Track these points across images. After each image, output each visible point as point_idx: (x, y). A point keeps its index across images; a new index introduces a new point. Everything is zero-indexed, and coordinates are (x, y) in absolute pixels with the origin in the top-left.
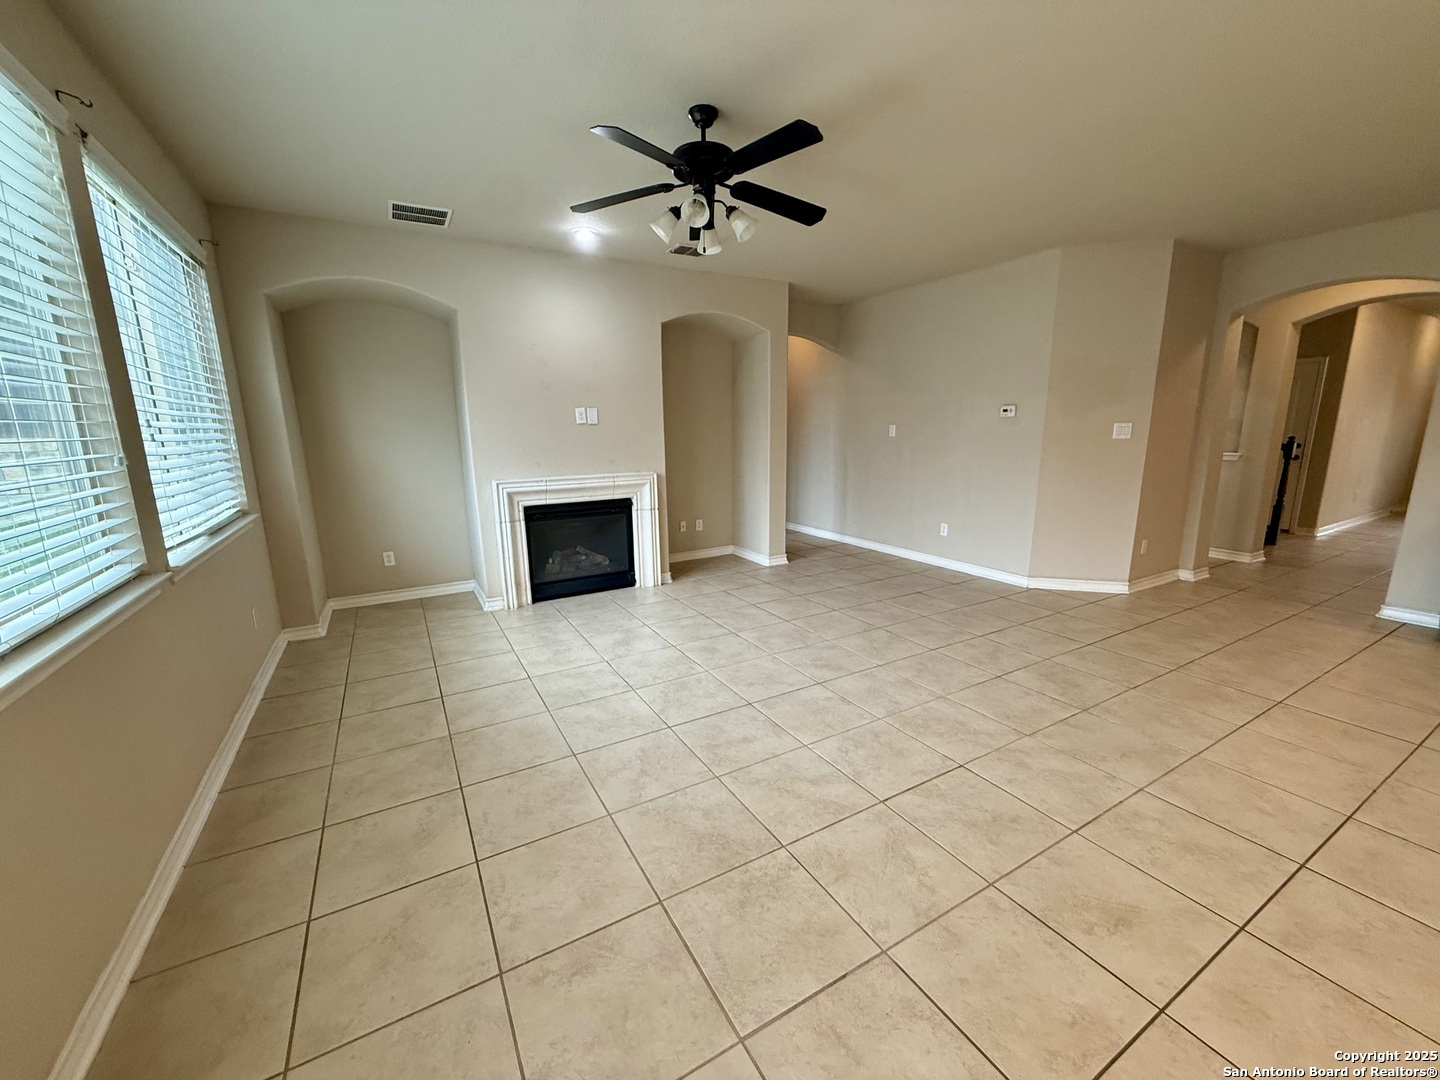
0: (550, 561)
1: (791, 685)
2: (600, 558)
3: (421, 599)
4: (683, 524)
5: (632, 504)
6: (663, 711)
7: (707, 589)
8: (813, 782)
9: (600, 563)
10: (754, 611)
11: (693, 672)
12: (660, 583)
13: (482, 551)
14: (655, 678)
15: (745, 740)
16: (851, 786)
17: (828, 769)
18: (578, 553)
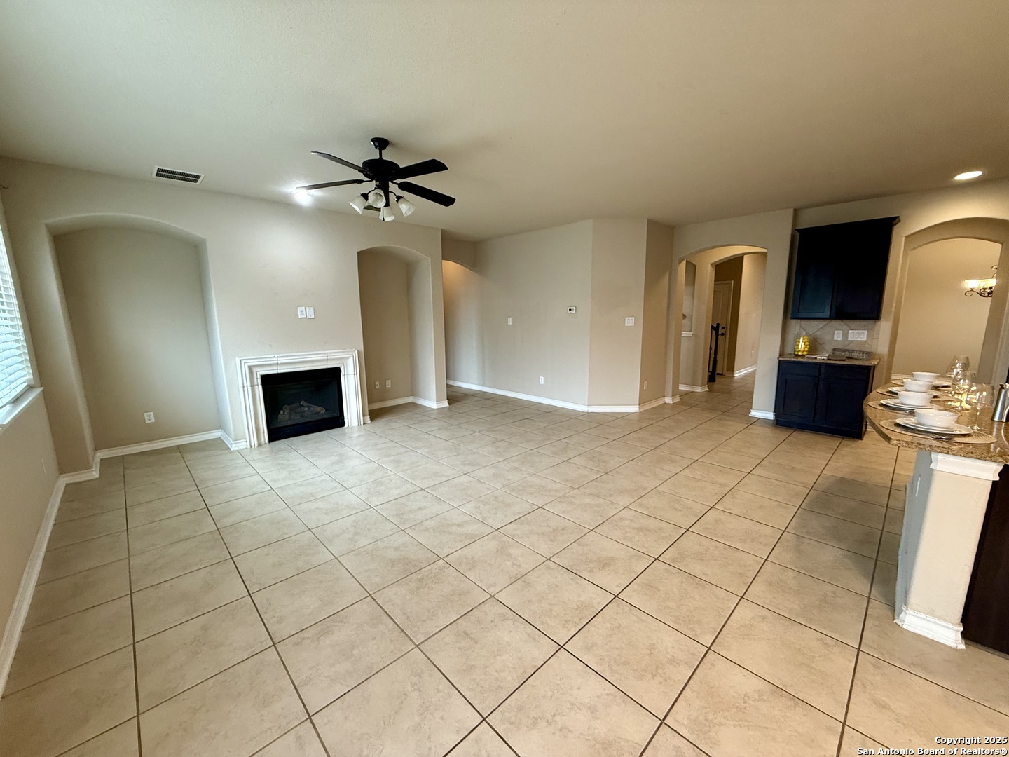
0: (282, 412)
1: (448, 476)
2: (318, 409)
3: (177, 446)
4: (377, 383)
5: (340, 371)
6: (367, 499)
7: (394, 425)
8: (459, 525)
9: (318, 413)
10: (426, 437)
11: (387, 475)
12: (362, 424)
13: (229, 408)
14: (361, 481)
15: (420, 509)
16: (480, 525)
17: (467, 518)
18: (302, 406)
